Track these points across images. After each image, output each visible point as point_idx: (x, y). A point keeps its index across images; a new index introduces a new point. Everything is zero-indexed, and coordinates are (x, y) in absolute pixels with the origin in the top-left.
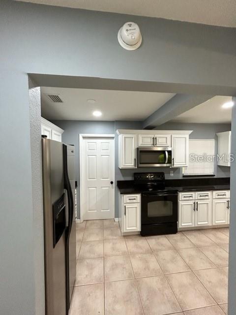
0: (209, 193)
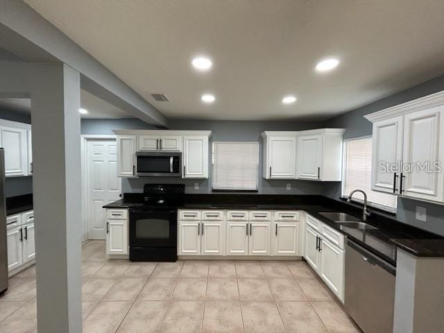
0: (221, 213)
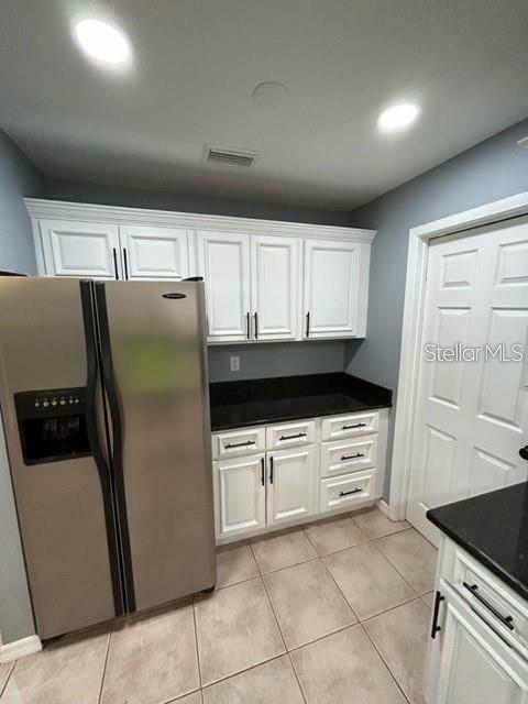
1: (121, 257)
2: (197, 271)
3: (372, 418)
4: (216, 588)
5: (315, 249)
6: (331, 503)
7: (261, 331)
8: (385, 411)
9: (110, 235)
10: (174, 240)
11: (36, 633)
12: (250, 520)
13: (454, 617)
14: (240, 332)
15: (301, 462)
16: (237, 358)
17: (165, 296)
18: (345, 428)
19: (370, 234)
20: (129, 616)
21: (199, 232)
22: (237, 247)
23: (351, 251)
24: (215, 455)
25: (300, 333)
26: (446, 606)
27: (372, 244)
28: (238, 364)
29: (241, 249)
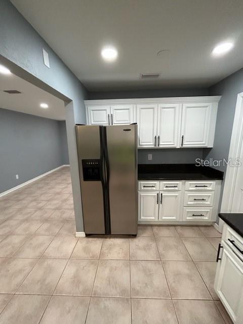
1: (111, 117)
2: (136, 120)
3: (211, 183)
4: (137, 236)
5: (188, 107)
6: (188, 218)
7: (161, 143)
8: (219, 181)
9: (107, 110)
10: (128, 109)
11: (84, 231)
12: (152, 216)
13: (226, 254)
14: (152, 144)
15: (174, 198)
16: (151, 155)
17: (124, 130)
18: (196, 186)
19: (218, 98)
20: (109, 236)
21: (138, 106)
22: (152, 110)
23: (207, 107)
24: (139, 189)
25: (179, 144)
26: (223, 250)
27: (219, 103)
28: (151, 157)
29: (154, 111)
